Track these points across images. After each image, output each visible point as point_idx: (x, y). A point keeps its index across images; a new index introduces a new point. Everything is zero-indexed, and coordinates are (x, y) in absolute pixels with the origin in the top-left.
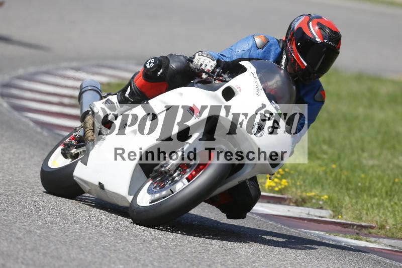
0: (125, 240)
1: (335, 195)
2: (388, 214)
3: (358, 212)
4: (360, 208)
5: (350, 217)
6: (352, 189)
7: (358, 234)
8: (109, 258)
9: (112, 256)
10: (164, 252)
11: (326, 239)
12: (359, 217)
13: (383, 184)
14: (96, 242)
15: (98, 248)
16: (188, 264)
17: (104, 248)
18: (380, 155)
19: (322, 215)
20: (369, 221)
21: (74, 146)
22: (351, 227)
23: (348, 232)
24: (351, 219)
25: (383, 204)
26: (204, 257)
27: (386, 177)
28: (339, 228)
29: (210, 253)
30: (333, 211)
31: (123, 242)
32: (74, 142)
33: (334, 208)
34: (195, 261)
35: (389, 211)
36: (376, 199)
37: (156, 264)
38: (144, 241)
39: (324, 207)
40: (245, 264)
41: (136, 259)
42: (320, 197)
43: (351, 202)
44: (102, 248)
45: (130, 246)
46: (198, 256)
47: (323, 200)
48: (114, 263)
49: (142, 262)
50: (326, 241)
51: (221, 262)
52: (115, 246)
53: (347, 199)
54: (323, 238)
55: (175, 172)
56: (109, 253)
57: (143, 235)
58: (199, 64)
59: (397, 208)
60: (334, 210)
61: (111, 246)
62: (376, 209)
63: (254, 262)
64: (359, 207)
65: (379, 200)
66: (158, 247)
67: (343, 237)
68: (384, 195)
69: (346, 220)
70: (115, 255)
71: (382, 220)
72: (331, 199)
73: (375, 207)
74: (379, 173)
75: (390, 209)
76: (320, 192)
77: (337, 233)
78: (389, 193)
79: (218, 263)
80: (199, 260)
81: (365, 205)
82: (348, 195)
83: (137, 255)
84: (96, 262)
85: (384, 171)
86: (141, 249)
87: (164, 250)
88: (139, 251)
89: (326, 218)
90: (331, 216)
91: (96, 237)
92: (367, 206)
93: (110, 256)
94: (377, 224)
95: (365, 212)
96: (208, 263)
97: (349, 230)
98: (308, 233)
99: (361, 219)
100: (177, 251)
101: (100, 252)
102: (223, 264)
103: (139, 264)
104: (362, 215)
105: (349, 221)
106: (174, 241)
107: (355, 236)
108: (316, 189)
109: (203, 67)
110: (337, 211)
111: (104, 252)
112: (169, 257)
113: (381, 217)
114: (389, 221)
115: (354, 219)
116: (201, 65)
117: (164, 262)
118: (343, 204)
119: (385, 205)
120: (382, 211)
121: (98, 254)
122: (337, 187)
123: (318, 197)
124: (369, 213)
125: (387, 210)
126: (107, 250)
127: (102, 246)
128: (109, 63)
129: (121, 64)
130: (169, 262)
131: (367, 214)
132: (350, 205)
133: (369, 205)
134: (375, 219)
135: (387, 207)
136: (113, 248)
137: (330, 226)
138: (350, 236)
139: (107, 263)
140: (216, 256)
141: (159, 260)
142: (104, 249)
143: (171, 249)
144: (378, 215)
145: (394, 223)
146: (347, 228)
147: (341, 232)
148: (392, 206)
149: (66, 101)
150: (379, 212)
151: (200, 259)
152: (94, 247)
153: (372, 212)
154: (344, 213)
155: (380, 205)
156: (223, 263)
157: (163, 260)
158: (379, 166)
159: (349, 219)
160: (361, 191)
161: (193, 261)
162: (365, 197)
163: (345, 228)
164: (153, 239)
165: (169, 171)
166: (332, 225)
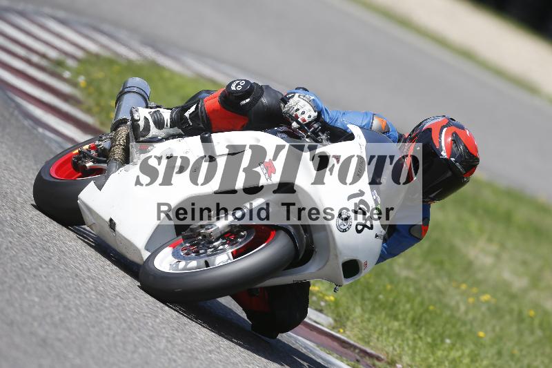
0: (51, 267)
1: (344, 299)
2: (406, 348)
3: (366, 332)
4: (372, 328)
5: (355, 335)
6: (369, 299)
7: (358, 361)
8: (24, 282)
9: (29, 281)
10: (98, 299)
11: (314, 354)
12: (367, 340)
13: (412, 308)
14: (14, 256)
15: (15, 264)
16: (124, 325)
17: (22, 267)
18: (419, 267)
19: (318, 320)
20: (377, 349)
21: (92, 158)
22: (352, 349)
23: (346, 354)
24: (355, 339)
25: (403, 332)
26: (147, 323)
27: (418, 299)
28: (336, 344)
29: (158, 320)
30: (335, 321)
31: (49, 268)
32: (93, 153)
33: (337, 316)
34: (135, 324)
35: (408, 345)
36: (396, 324)
37: (82, 311)
38: (77, 275)
39: (325, 312)
40: (198, 351)
41: (58, 296)
42: (324, 295)
43: (362, 316)
44: (20, 266)
45: (56, 276)
46: (142, 319)
47: (326, 301)
48: (29, 291)
49: (65, 303)
50: (313, 357)
51: (168, 337)
52: (37, 270)
53: (358, 311)
54: (311, 351)
55: (217, 240)
56: (26, 276)
57: (78, 268)
58: (295, 108)
59: (420, 344)
60: (337, 319)
61: (32, 268)
62: (392, 337)
63: (210, 352)
64: (370, 326)
65: (400, 325)
66: (92, 290)
67: (337, 358)
68: (409, 321)
69: (348, 337)
70: (34, 281)
71: (395, 353)
72: (336, 304)
73: (391, 333)
74: (411, 290)
75: (411, 343)
76: (326, 290)
77: (331, 351)
78: (416, 322)
79: (163, 337)
80: (139, 325)
81: (380, 327)
82: (362, 306)
83: (62, 291)
84: (5, 282)
85: (418, 290)
86: (69, 285)
87: (99, 297)
88: (66, 287)
89: (323, 326)
90: (329, 326)
91: (15, 250)
92: (382, 329)
93: (26, 280)
94: (387, 357)
95: (375, 336)
96: (151, 333)
97: (349, 352)
98: (293, 337)
99: (368, 343)
100: (115, 303)
101: (15, 271)
102: (170, 341)
103: (61, 304)
104: (372, 339)
105: (351, 339)
106: (115, 290)
107: (353, 363)
108: (323, 284)
109: (299, 113)
110: (340, 322)
111: (21, 272)
112: (102, 308)
113: (394, 349)
114: (404, 357)
115: (359, 339)
116: (298, 110)
117: (93, 312)
118: (351, 315)
119: (406, 335)
120: (399, 342)
121: (11, 271)
122: (351, 290)
123: (321, 295)
124: (380, 339)
125: (405, 342)
126: (24, 271)
127: (21, 264)
128: (106, 27)
129: (123, 35)
130: (101, 315)
131: (378, 339)
132: (359, 320)
133: (385, 328)
134: (386, 349)
135: (407, 339)
136: (34, 271)
137: (324, 338)
138: (347, 361)
139: (20, 289)
140: (164, 328)
141: (88, 308)
142: (22, 269)
143: (109, 298)
144: (393, 345)
145: (409, 363)
146: (346, 348)
147: (336, 351)
148: (414, 339)
149: (35, 59)
150: (395, 342)
151: (142, 324)
152: (9, 261)
153: (386, 339)
154: (348, 328)
155: (399, 333)
156: (170, 339)
157: (93, 310)
158: (415, 282)
159: (352, 337)
160: (380, 306)
161: (132, 323)
162: (383, 315)
163: (344, 347)
164: (89, 277)
165: (210, 236)
166: (327, 338)
